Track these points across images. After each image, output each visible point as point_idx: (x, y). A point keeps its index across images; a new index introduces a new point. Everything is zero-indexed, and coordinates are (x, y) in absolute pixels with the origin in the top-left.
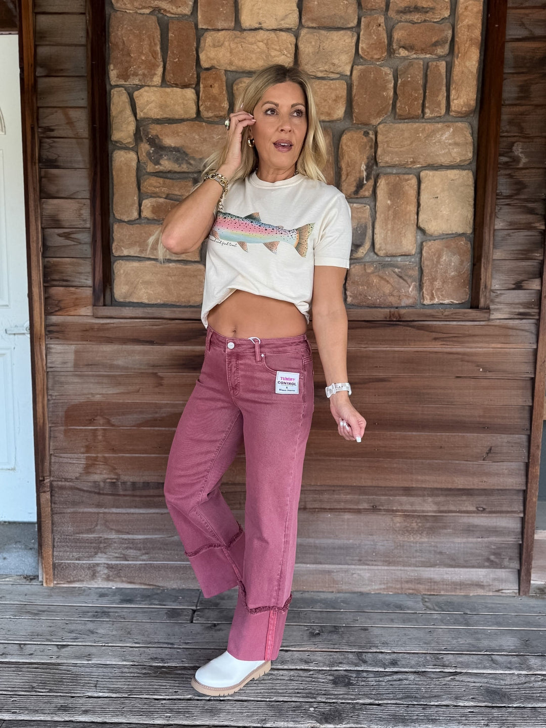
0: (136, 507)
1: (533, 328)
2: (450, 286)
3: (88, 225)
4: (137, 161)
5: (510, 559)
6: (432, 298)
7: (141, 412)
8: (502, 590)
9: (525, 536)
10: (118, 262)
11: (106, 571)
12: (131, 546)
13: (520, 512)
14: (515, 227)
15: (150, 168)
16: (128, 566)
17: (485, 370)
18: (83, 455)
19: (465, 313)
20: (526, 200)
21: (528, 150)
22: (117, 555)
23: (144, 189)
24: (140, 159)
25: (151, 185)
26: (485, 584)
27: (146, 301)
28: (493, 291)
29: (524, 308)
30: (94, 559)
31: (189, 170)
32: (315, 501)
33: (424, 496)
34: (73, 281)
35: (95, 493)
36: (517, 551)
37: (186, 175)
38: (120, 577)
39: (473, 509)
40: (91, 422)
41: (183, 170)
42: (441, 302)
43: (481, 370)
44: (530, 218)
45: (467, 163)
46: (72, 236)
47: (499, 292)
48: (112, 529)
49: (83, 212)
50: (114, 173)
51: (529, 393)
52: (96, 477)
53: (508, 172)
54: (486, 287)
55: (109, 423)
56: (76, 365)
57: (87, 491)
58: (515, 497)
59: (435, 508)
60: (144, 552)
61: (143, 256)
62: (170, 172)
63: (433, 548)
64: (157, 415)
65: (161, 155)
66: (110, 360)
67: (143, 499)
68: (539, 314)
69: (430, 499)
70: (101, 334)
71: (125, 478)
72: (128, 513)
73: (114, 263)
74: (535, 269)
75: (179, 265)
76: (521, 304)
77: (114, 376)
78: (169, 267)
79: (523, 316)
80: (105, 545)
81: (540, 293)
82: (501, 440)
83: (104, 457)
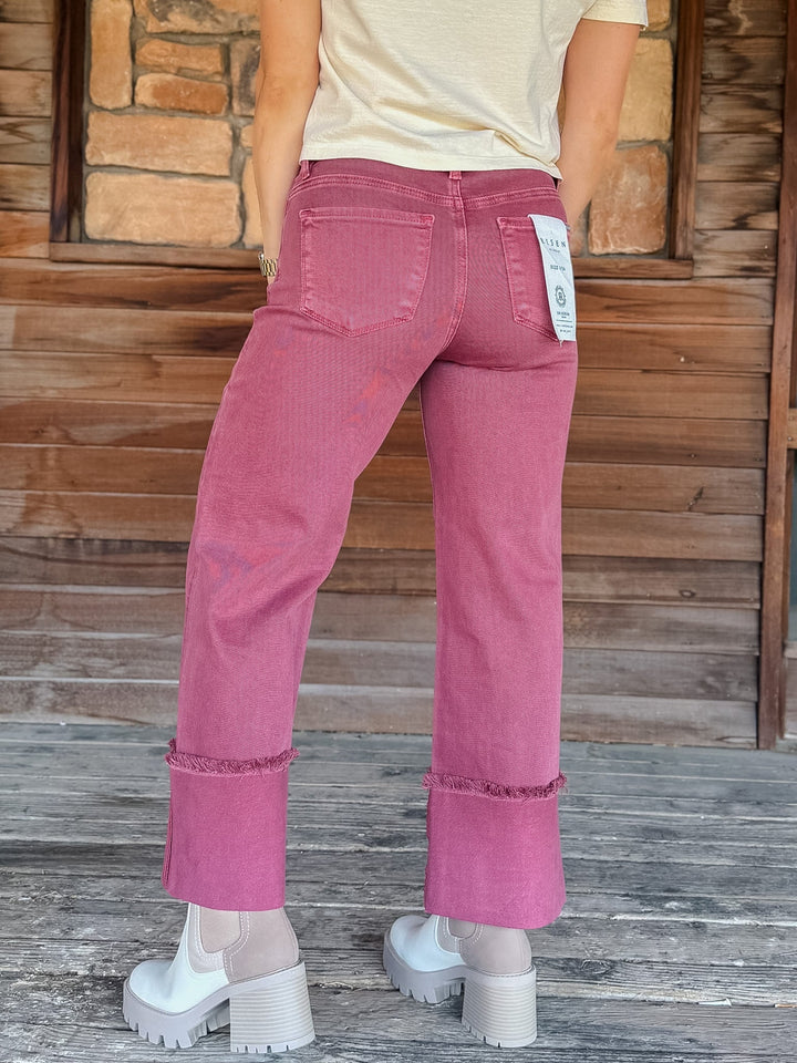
0: (107, 584)
1: (767, 293)
2: (634, 225)
3: (48, 112)
4: (131, 14)
5: (740, 683)
6: (606, 243)
7: (122, 421)
8: (728, 737)
9: (764, 642)
10: (94, 174)
11: (51, 695)
12: (96, 651)
13: (755, 601)
14: (735, 129)
15: (152, 25)
16: (90, 687)
17: (688, 360)
18: (20, 492)
19: (653, 266)
20: (753, 87)
21: (753, 9)
22: (71, 667)
23: (141, 58)
24: (137, 11)
25: (151, 54)
26: (699, 726)
27: (138, 239)
28: (699, 231)
29: (751, 259)
30: (31, 673)
31: (216, 31)
32: (410, 577)
33: (592, 570)
34: (19, 202)
35: (39, 557)
36: (752, 669)
37: (211, 39)
38: (75, 705)
39: (675, 593)
40: (37, 435)
41: (205, 30)
42: (620, 250)
43: (682, 360)
44: (758, 115)
45: (661, 27)
46: (21, 129)
47: (710, 233)
48: (66, 621)
49: (38, 91)
50: (93, 33)
51: (763, 399)
52: (42, 530)
53: (723, 42)
54: (686, 224)
55: (67, 438)
56: (17, 339)
57: (26, 554)
58: (745, 575)
59: (610, 591)
60: (118, 661)
61: (135, 165)
62: (183, 33)
63: (608, 662)
64: (148, 427)
65: (171, 6)
66: (74, 331)
67: (122, 569)
68: (776, 268)
69: (602, 576)
70: (61, 289)
71: (90, 532)
72: (93, 595)
73: (87, 175)
74: (769, 197)
75: (196, 182)
76: (747, 253)
77: (81, 359)
78: (178, 185)
79: (750, 272)
80: (52, 649)
81: (777, 233)
82: (717, 477)
83: (58, 497)
